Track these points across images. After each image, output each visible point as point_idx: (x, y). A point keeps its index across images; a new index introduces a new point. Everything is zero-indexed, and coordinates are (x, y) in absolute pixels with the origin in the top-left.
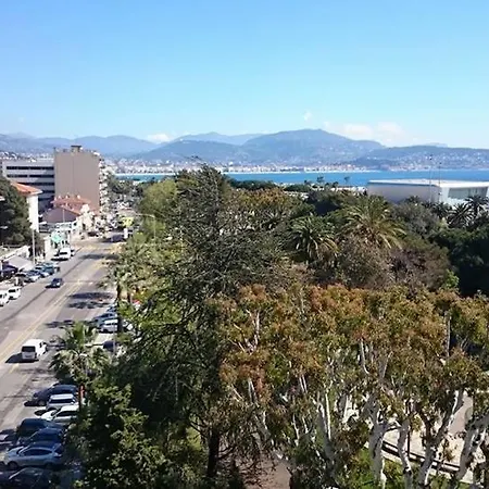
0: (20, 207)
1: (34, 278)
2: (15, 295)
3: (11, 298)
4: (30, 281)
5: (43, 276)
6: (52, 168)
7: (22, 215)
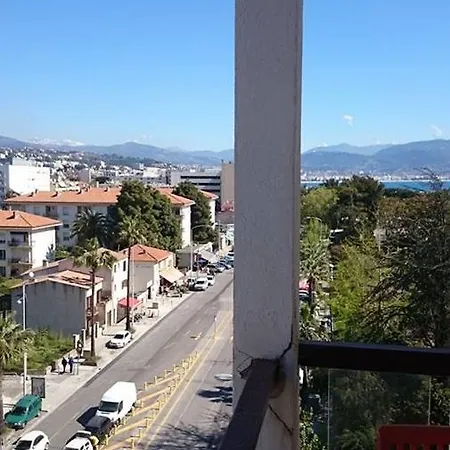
0: (205, 210)
1: (222, 269)
2: (212, 282)
3: (209, 284)
4: (219, 271)
5: (227, 268)
6: (219, 178)
7: (206, 217)
